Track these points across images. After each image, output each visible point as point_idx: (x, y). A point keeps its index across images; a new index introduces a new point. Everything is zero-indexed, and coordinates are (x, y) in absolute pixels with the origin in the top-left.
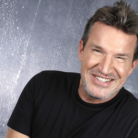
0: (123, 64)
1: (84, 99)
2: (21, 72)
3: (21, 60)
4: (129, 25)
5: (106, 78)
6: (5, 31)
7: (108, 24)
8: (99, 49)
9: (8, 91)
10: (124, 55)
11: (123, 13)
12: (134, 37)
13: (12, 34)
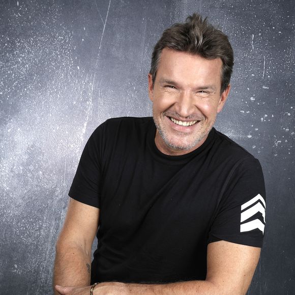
0: (207, 99)
1: (163, 151)
2: (88, 124)
3: (87, 109)
4: (207, 46)
5: (187, 121)
6: (62, 73)
7: (179, 50)
8: (173, 85)
9: (72, 151)
10: (206, 88)
11: (197, 32)
12: (217, 61)
13: (71, 76)
